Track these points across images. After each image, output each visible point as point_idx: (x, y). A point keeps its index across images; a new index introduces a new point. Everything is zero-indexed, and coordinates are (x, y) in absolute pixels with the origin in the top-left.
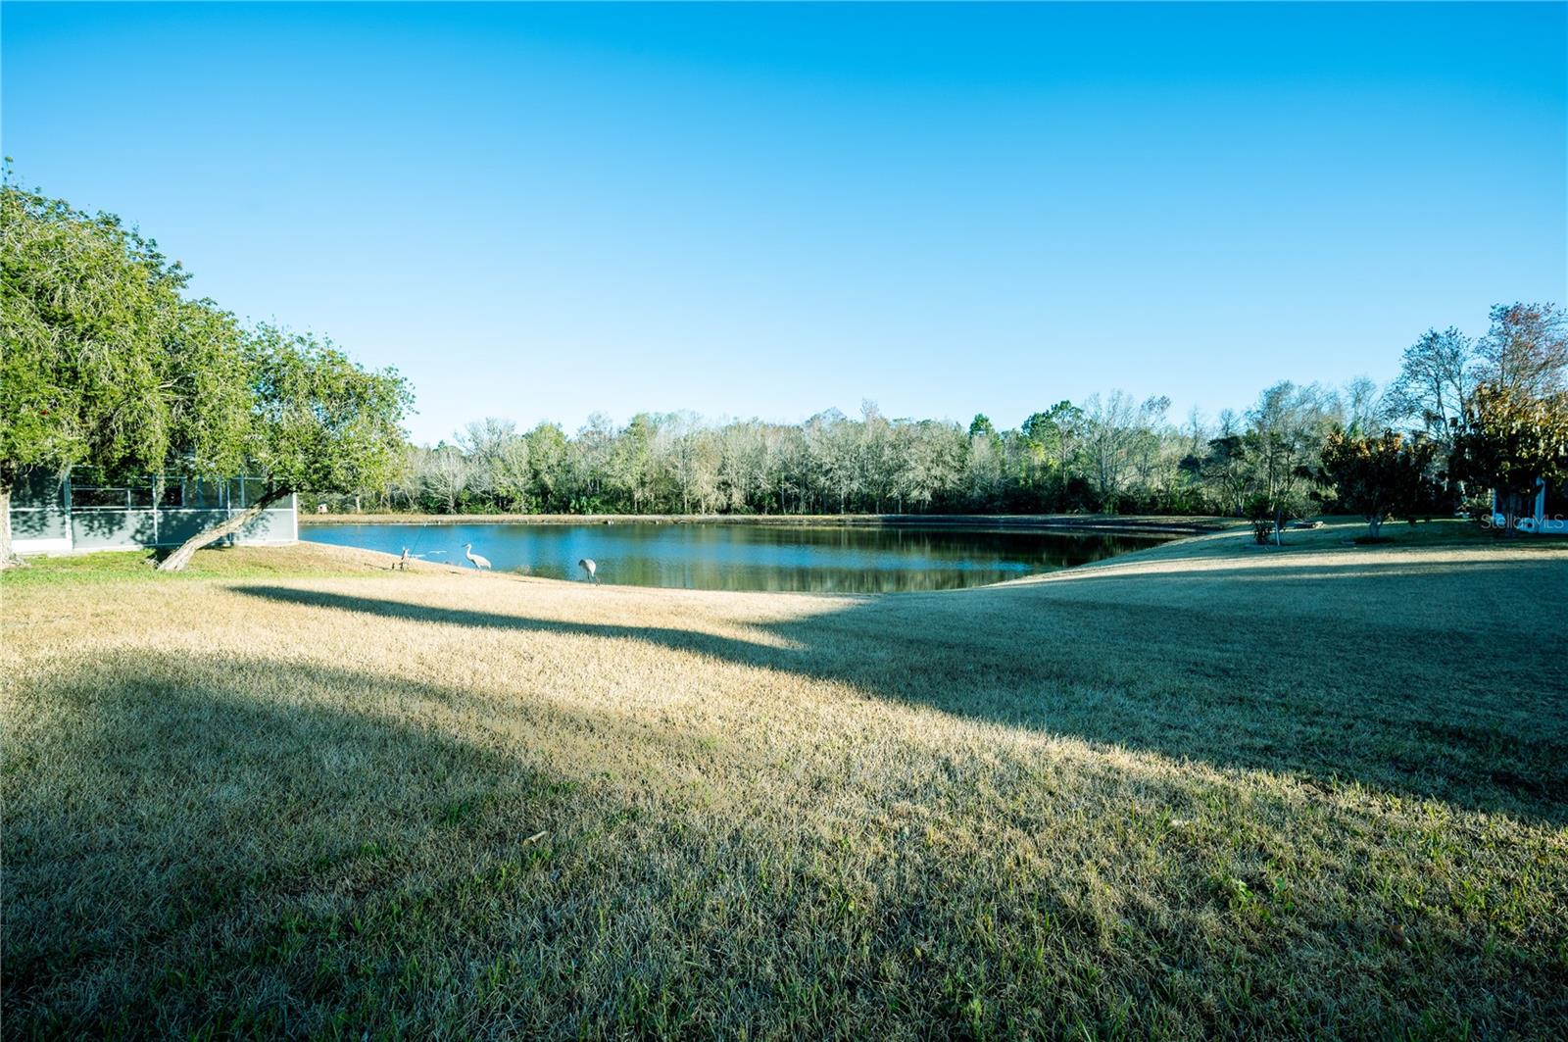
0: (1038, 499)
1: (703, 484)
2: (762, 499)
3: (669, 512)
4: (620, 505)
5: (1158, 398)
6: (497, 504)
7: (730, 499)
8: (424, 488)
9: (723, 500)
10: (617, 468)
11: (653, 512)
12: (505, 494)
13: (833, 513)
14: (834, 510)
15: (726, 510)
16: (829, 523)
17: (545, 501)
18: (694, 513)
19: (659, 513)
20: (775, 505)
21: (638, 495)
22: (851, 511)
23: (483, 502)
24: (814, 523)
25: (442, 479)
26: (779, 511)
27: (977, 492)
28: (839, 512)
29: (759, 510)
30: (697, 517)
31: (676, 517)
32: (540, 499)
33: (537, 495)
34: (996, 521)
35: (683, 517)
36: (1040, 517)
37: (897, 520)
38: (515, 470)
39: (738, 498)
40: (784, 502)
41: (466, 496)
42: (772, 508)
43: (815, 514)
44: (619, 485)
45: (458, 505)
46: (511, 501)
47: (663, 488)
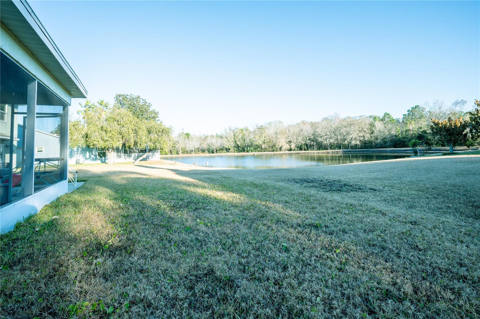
0: (405, 142)
1: (282, 142)
2: (301, 146)
3: (273, 151)
4: (259, 149)
5: (460, 101)
6: (226, 150)
7: (290, 146)
8: (208, 147)
9: (288, 147)
10: (257, 139)
11: (268, 151)
12: (228, 148)
13: (326, 150)
14: (326, 148)
15: (291, 150)
16: (323, 153)
17: (238, 149)
18: (280, 151)
19: (270, 151)
20: (306, 148)
21: (263, 147)
22: (332, 149)
23: (223, 150)
24: (318, 153)
25: (212, 144)
26: (308, 149)
27: (379, 141)
28: (328, 149)
29: (301, 149)
30: (281, 152)
31: (274, 153)
32: (237, 149)
33: (236, 148)
34: (386, 151)
35: (276, 152)
36: (404, 149)
37: (349, 151)
38: (230, 141)
39: (293, 146)
40: (308, 147)
41: (219, 149)
42: (305, 149)
43: (319, 150)
44: (258, 144)
45: (217, 151)
46: (230, 149)
47: (270, 144)
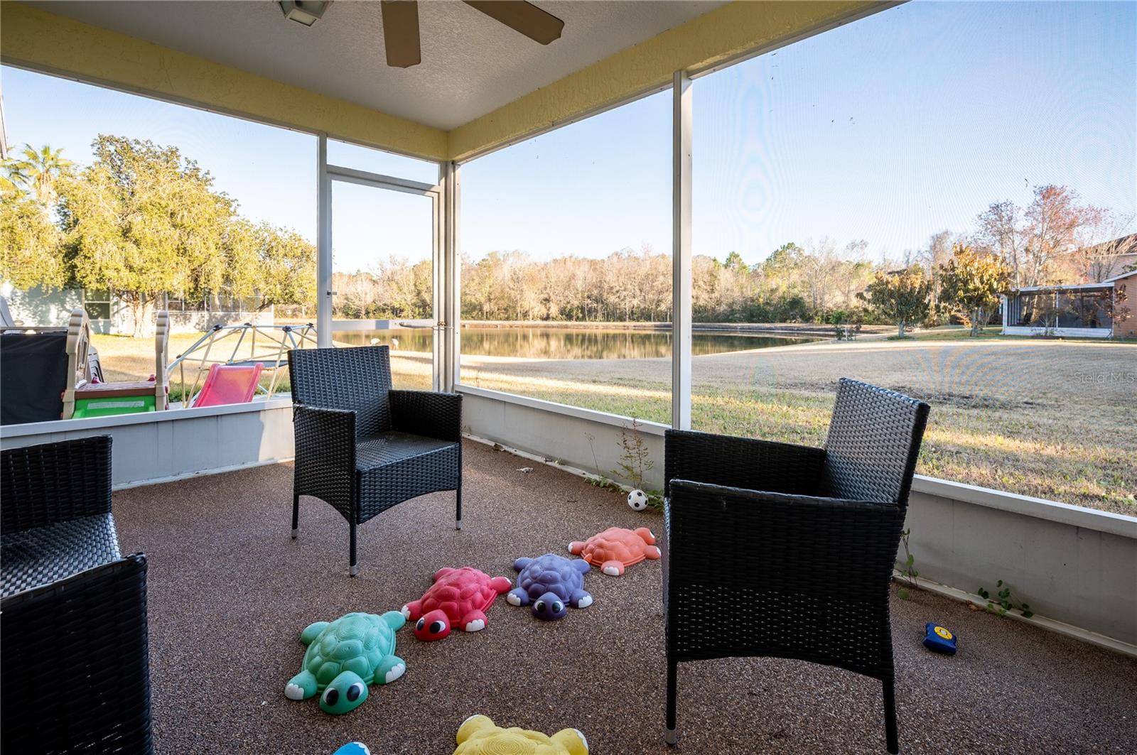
0: (767, 313)
1: (531, 301)
2: (571, 310)
3: (507, 319)
4: (474, 314)
5: (858, 241)
6: (393, 313)
7: (548, 310)
8: (346, 301)
9: (544, 312)
10: (472, 289)
11: (497, 319)
12: (398, 306)
13: (621, 321)
14: (621, 319)
15: (547, 318)
16: (617, 327)
17: (424, 311)
18: (524, 320)
19: (501, 319)
20: (581, 315)
21: (486, 308)
22: (634, 320)
23: (384, 311)
24: (606, 327)
25: (357, 296)
26: (583, 319)
27: (723, 308)
28: (625, 320)
29: (569, 317)
30: (526, 323)
31: (511, 322)
32: (421, 310)
33: (419, 307)
34: (736, 328)
35: (516, 322)
36: (767, 325)
37: (665, 326)
38: (405, 290)
39: (554, 310)
40: (586, 313)
41: (373, 308)
42: (578, 317)
43: (608, 321)
44: (473, 300)
45: (367, 313)
46: (402, 311)
47: (503, 304)
